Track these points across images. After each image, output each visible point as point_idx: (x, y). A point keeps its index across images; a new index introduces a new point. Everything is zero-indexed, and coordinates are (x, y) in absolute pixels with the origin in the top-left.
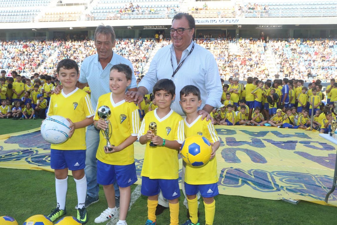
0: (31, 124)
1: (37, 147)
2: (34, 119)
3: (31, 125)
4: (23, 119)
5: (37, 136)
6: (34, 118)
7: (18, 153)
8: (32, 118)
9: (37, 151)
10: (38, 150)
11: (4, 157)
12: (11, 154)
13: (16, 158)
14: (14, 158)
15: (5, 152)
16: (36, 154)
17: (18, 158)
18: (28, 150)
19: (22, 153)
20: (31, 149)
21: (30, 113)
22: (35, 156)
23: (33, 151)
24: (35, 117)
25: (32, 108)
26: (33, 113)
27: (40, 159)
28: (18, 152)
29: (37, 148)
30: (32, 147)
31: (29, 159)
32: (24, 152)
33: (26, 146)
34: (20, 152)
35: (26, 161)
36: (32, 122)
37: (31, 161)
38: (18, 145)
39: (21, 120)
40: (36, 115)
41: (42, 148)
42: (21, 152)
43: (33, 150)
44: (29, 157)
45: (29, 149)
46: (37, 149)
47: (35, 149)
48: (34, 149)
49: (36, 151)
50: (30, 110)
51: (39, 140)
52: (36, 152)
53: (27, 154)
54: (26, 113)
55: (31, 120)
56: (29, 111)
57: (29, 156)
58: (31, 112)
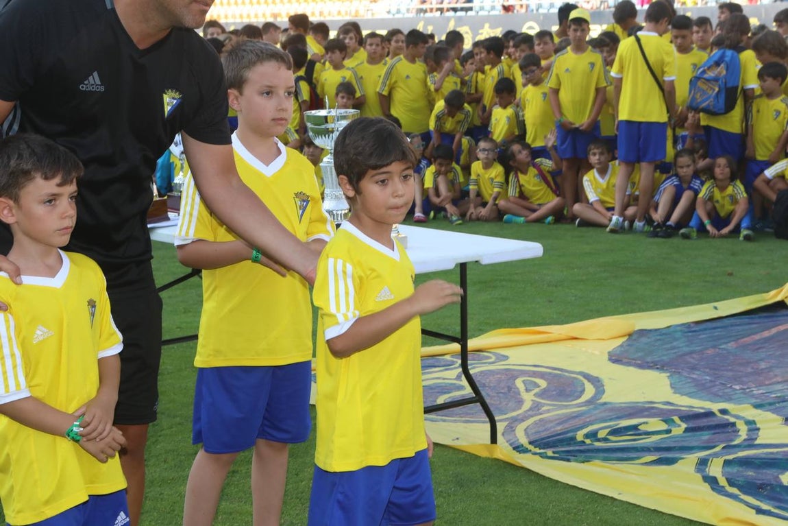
0: (729, 270)
1: (754, 401)
2: (747, 238)
3: (730, 274)
4: (694, 234)
5: (757, 337)
6: (744, 232)
7: (664, 427)
8: (736, 231)
9: (753, 427)
10: (756, 419)
11: (605, 440)
12: (635, 427)
13: (658, 449)
14: (647, 450)
15: (612, 410)
16: (750, 443)
17: (666, 455)
18: (709, 414)
19: (684, 426)
20: (724, 412)
21: (729, 207)
22: (741, 454)
23: (733, 424)
24: (748, 228)
25: (738, 183)
26: (740, 209)
27: (767, 474)
28: (665, 421)
29: (757, 406)
30: (729, 399)
31: (716, 469)
32: (692, 424)
33: (702, 389)
34: (676, 419)
35: (699, 476)
36: (733, 254)
37: (723, 482)
38: (667, 382)
39: (687, 242)
40: (753, 219)
41: (775, 411)
42: (682, 418)
43: (732, 420)
44: (716, 455)
45: (715, 407)
46: (750, 413)
47: (742, 414)
48: (741, 411)
49: (748, 423)
50: (730, 190)
51: (763, 365)
52: (749, 430)
53: (705, 436)
54: (709, 206)
55: (728, 244)
56: (723, 198)
57: (717, 449)
58: (734, 200)
